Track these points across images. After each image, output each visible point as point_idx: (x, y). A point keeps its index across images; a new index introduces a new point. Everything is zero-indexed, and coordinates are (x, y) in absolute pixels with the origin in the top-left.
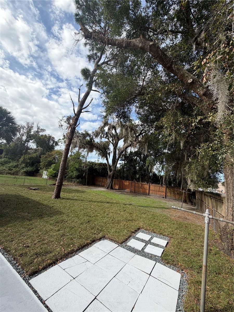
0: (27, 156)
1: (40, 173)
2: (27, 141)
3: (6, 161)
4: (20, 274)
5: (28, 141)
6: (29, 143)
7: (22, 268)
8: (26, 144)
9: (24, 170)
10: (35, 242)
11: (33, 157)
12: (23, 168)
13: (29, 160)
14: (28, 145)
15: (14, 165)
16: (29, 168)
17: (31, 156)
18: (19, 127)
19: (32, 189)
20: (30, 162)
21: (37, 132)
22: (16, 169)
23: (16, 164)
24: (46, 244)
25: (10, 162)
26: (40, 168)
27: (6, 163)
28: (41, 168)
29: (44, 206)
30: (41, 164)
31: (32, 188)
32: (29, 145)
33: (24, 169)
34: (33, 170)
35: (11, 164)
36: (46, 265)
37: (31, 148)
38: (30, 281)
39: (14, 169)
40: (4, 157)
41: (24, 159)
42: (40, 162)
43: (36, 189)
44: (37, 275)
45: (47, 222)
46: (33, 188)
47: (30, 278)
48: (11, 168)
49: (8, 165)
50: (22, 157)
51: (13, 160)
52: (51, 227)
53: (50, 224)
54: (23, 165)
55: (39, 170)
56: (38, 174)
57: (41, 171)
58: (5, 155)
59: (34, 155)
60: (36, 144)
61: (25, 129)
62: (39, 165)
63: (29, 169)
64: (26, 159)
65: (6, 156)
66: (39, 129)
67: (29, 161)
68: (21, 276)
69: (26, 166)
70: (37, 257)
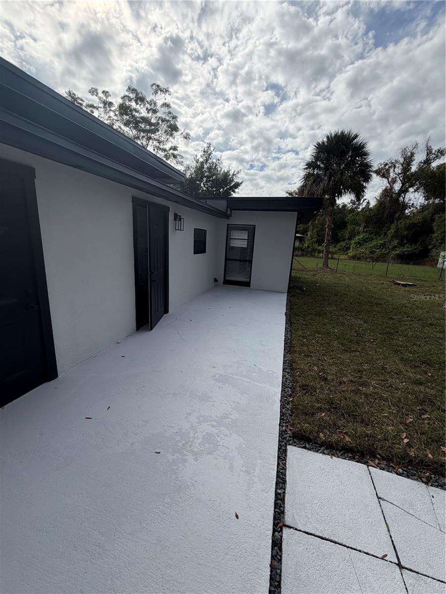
0: (402, 223)
1: (432, 257)
2: (404, 190)
3: (367, 238)
4: (283, 419)
5: (406, 191)
6: (407, 194)
7: (291, 411)
8: (401, 199)
9: (397, 252)
10: (345, 379)
11: (416, 222)
12: (394, 248)
13: (407, 230)
14: (405, 199)
15: (379, 244)
16: (407, 247)
17: (411, 222)
18: (387, 167)
19: (399, 284)
20: (408, 235)
21: (428, 162)
22: (381, 251)
23: (382, 242)
24: (366, 395)
25: (372, 239)
26: (431, 247)
27: (366, 242)
28: (435, 246)
29: (407, 317)
30: (435, 235)
31: (400, 282)
32: (407, 200)
33: (396, 250)
34: (415, 251)
35: (374, 243)
36: (337, 443)
37: (413, 204)
38: (289, 447)
39: (378, 250)
40: (364, 232)
41: (397, 231)
42: (433, 232)
43: (408, 285)
44: (309, 449)
45: (396, 351)
46: (402, 283)
47: (292, 441)
48: (374, 249)
49: (369, 245)
50: (393, 226)
51: (377, 234)
52: (401, 366)
53: (402, 359)
54: (396, 242)
55: (429, 251)
56: (428, 259)
57: (434, 252)
58: (365, 227)
59: (419, 218)
60: (424, 193)
61: (397, 166)
62: (430, 240)
63: (407, 249)
64: (401, 229)
65: (365, 230)
66: (431, 152)
67: (406, 233)
68: (280, 425)
69: (401, 244)
70: (329, 411)
